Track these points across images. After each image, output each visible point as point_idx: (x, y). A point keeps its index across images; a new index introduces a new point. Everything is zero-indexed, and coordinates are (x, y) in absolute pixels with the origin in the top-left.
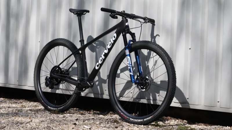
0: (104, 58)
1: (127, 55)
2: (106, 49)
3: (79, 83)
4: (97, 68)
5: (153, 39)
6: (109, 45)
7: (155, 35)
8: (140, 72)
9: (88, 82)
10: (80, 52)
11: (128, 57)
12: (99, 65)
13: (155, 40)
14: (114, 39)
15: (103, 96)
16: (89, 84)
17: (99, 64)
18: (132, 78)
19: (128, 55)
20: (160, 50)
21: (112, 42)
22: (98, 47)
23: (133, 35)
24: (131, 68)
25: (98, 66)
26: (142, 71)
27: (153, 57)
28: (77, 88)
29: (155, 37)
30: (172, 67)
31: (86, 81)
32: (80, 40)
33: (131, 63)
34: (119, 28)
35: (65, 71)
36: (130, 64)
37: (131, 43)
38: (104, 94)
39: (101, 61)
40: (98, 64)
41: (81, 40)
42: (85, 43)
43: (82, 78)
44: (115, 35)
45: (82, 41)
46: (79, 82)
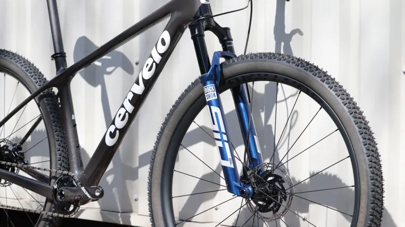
0: (131, 112)
1: (210, 104)
2: (137, 83)
3: (55, 191)
4: (110, 142)
5: (283, 44)
6: (145, 69)
7: (288, 30)
8: (254, 156)
9: (83, 188)
10: (55, 90)
11: (215, 109)
12: (118, 132)
13: (288, 47)
14: (162, 49)
15: (130, 217)
16: (87, 194)
17: (116, 129)
18: (231, 178)
19: (214, 103)
20: (324, 84)
21: (158, 59)
22: (109, 69)
23: (224, 35)
24: (227, 145)
25: (112, 135)
26: (259, 151)
27: (286, 99)
28: (49, 204)
29: (287, 39)
30: (368, 142)
31: (76, 183)
32: (54, 53)
33: (223, 130)
34: (177, 14)
35: (11, 148)
36: (221, 133)
37: (222, 60)
38: (131, 212)
39: (123, 120)
40: (112, 129)
41: (56, 54)
42: (70, 62)
43: (64, 175)
44: (166, 36)
45: (59, 57)
46: (55, 187)
